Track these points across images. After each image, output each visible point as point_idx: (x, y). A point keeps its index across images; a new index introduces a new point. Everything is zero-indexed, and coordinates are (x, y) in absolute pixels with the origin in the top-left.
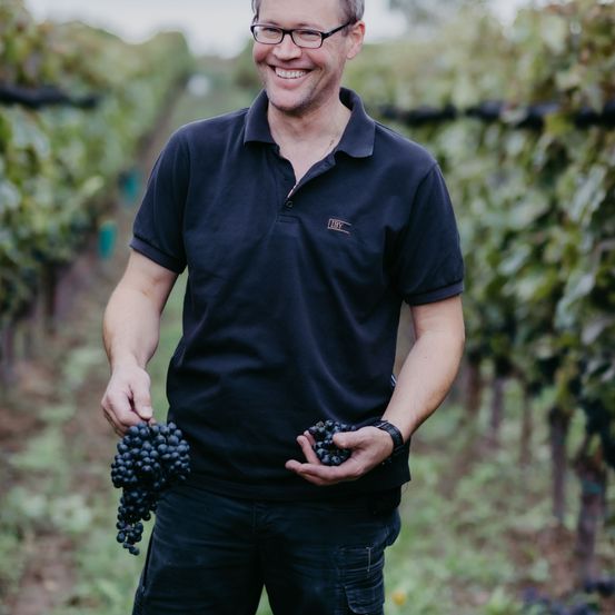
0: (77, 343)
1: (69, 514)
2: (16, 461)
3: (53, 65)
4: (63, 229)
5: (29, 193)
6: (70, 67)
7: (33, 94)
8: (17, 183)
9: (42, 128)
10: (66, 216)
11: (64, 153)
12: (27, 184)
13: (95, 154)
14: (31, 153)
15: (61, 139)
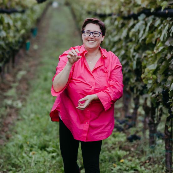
0: (20, 70)
1: (17, 104)
2: (5, 94)
3: (14, 3)
4: (16, 42)
5: (8, 33)
6: (18, 4)
7: (9, 11)
8: (6, 31)
9: (11, 18)
10: (17, 39)
11: (16, 24)
12: (7, 31)
13: (24, 24)
14: (8, 24)
15: (15, 21)
